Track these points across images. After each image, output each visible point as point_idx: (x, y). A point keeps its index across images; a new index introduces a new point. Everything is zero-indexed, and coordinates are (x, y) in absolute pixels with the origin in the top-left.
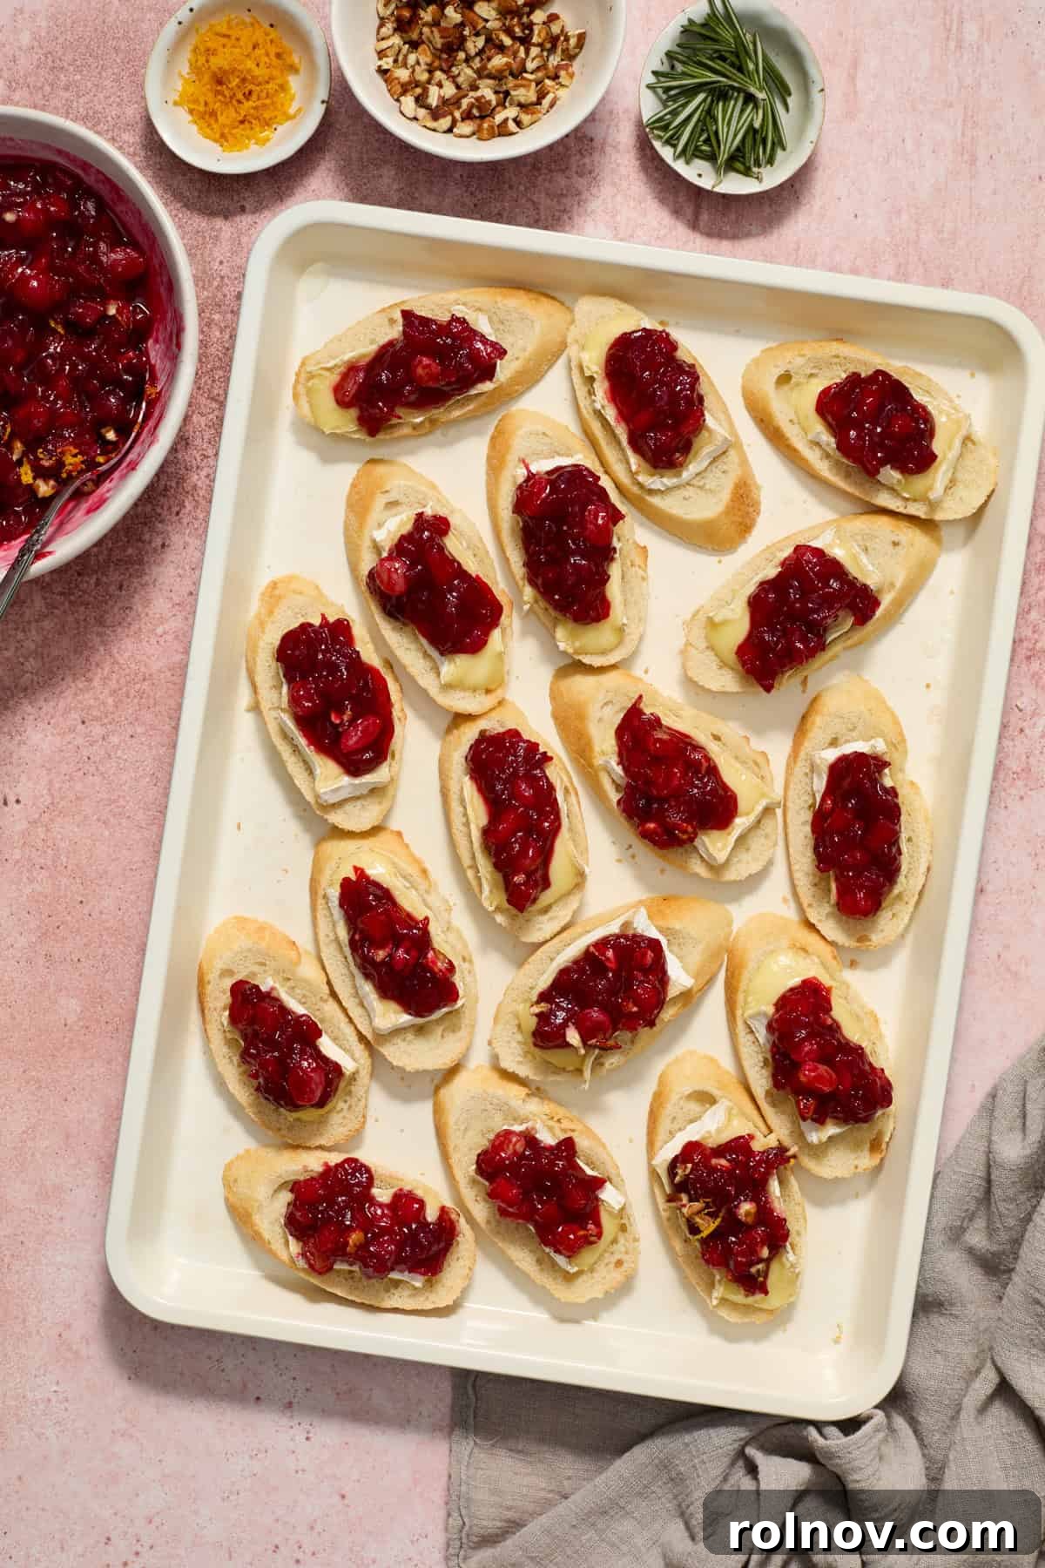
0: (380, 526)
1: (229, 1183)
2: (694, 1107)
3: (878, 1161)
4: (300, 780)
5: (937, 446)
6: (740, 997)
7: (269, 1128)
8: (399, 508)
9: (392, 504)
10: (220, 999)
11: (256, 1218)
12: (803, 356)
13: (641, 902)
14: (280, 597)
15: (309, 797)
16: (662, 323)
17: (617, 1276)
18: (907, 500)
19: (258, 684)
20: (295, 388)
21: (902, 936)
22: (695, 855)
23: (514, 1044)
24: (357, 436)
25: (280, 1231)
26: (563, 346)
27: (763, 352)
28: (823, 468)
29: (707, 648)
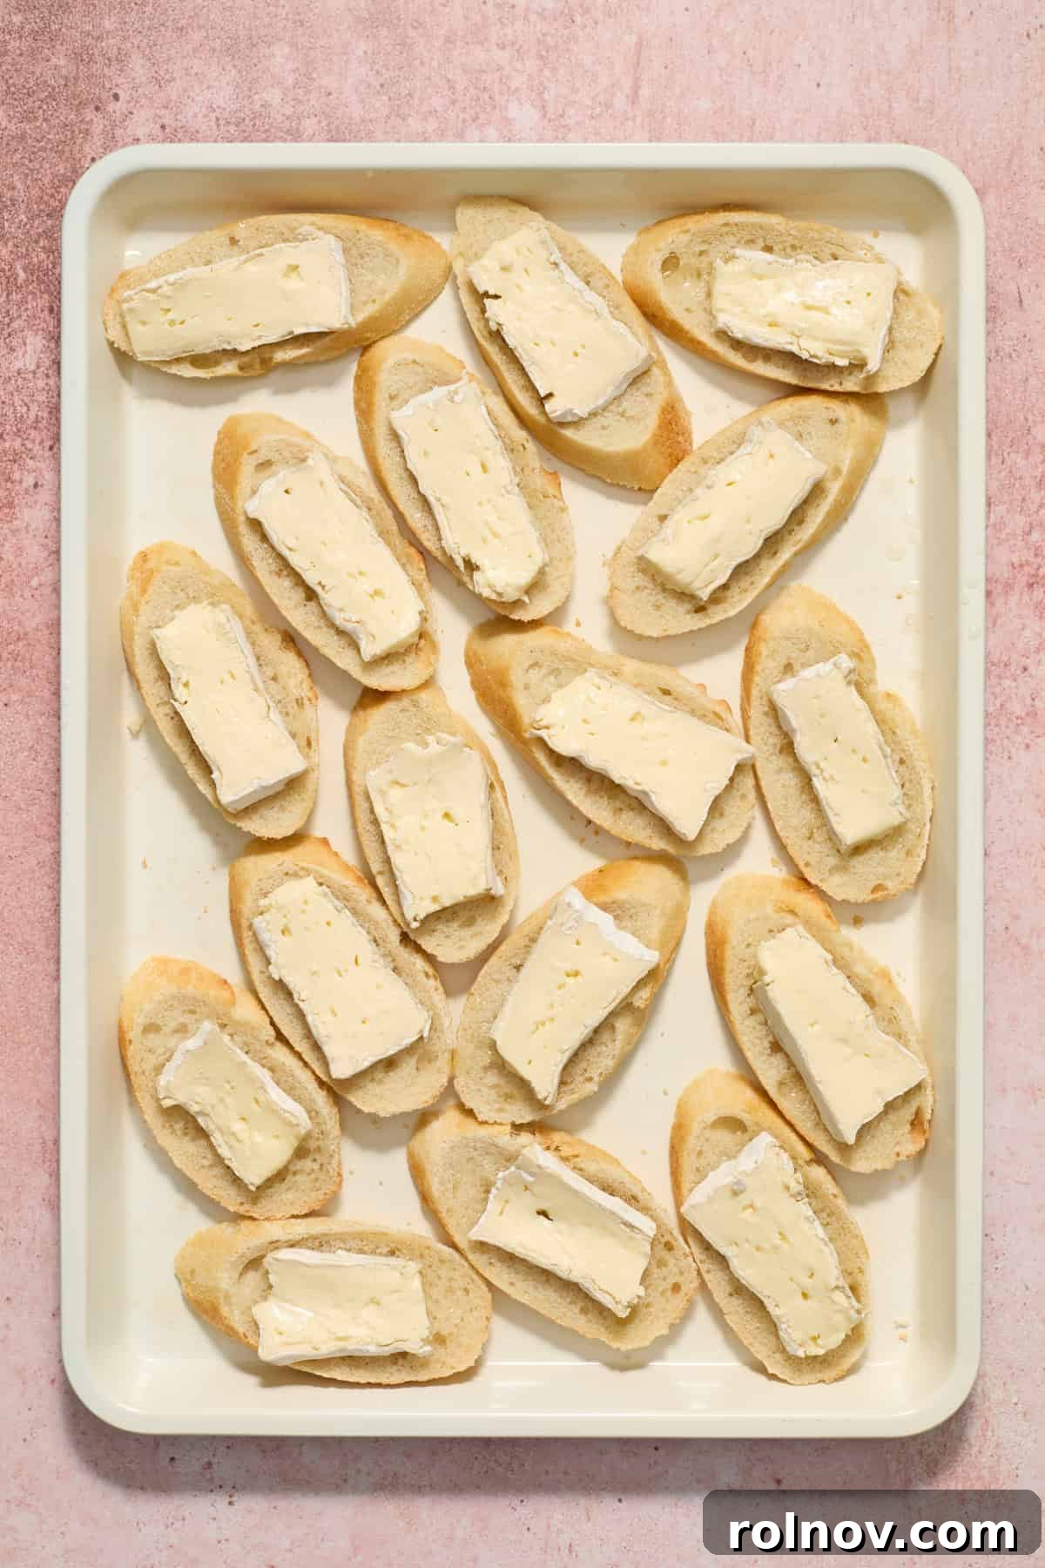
1: (184, 1277)
2: (722, 1137)
3: (922, 1142)
6: (726, 978)
8: (274, 469)
9: (264, 465)
10: (148, 1060)
11: (225, 1310)
12: (687, 231)
14: (152, 572)
28: (737, 357)
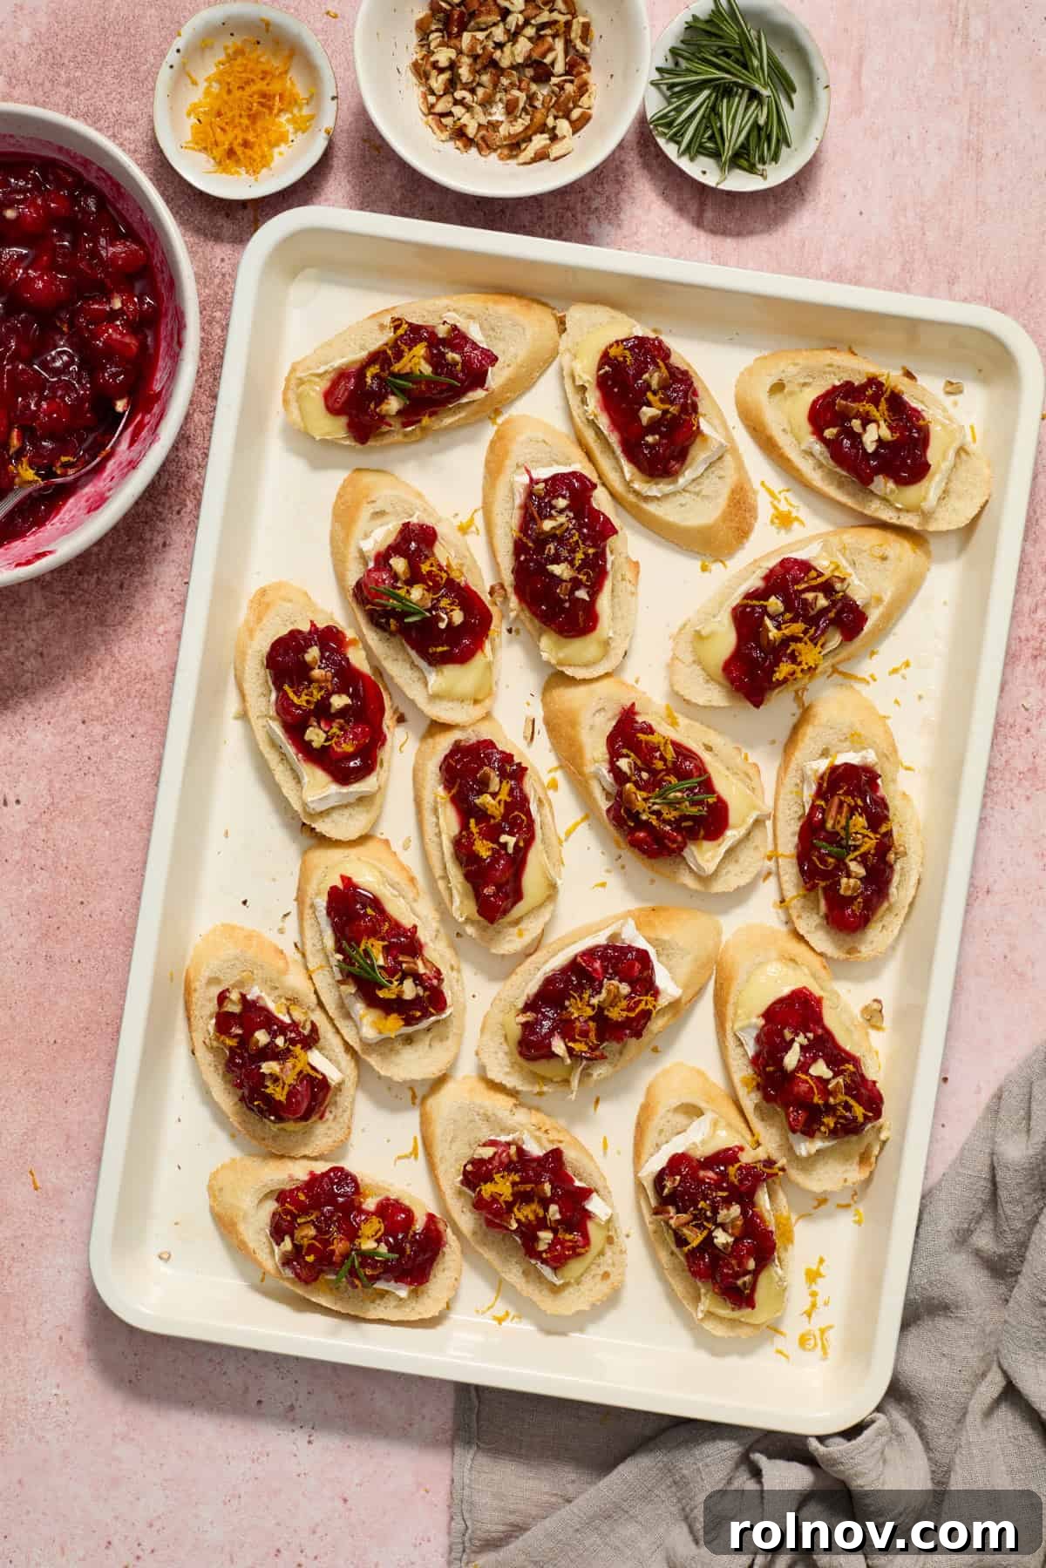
0: (366, 536)
1: (214, 1191)
2: (680, 1119)
3: (867, 1174)
4: (288, 788)
5: (932, 455)
6: (730, 1011)
7: (254, 1137)
8: (386, 519)
9: (379, 514)
10: (206, 1008)
11: (241, 1227)
12: (796, 365)
13: (629, 913)
14: (268, 605)
15: (297, 806)
16: (655, 331)
17: (603, 1288)
18: (899, 510)
19: (246, 692)
20: (285, 393)
21: (893, 948)
22: (682, 866)
23: (501, 1055)
24: (347, 443)
25: (264, 1240)
26: (555, 353)
27: (757, 359)
28: (816, 478)
29: (694, 662)
